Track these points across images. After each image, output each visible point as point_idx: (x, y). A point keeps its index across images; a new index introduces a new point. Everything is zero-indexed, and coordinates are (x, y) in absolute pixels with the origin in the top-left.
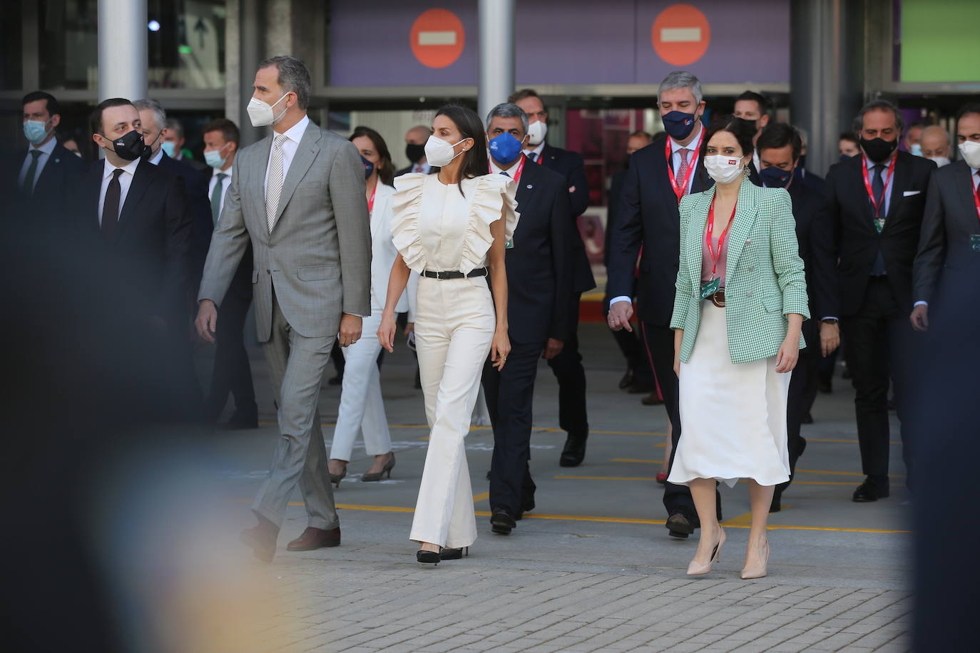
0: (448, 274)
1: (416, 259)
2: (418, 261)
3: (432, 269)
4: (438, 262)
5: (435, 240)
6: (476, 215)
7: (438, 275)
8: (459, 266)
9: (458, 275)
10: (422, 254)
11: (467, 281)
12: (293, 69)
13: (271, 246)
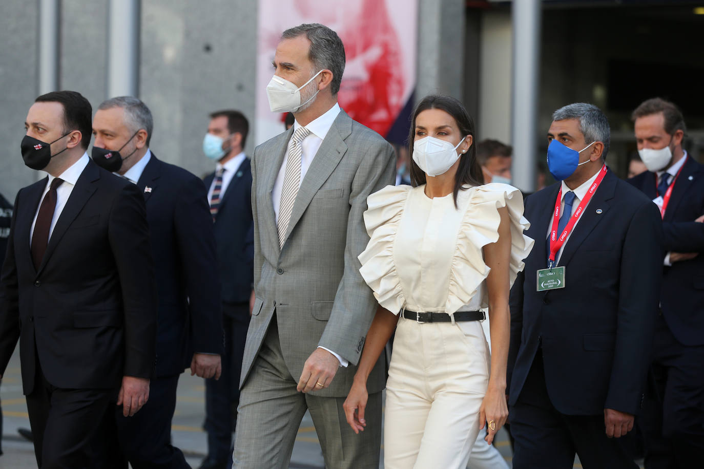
0: (430, 315)
1: (390, 295)
2: (394, 298)
3: (412, 308)
4: (419, 300)
5: (413, 270)
6: (466, 238)
7: (418, 317)
8: (444, 305)
9: (442, 318)
10: (398, 288)
11: (456, 327)
12: (328, 41)
13: (280, 271)
